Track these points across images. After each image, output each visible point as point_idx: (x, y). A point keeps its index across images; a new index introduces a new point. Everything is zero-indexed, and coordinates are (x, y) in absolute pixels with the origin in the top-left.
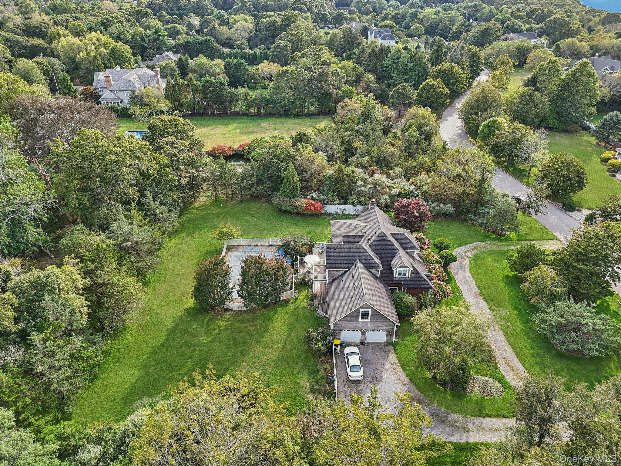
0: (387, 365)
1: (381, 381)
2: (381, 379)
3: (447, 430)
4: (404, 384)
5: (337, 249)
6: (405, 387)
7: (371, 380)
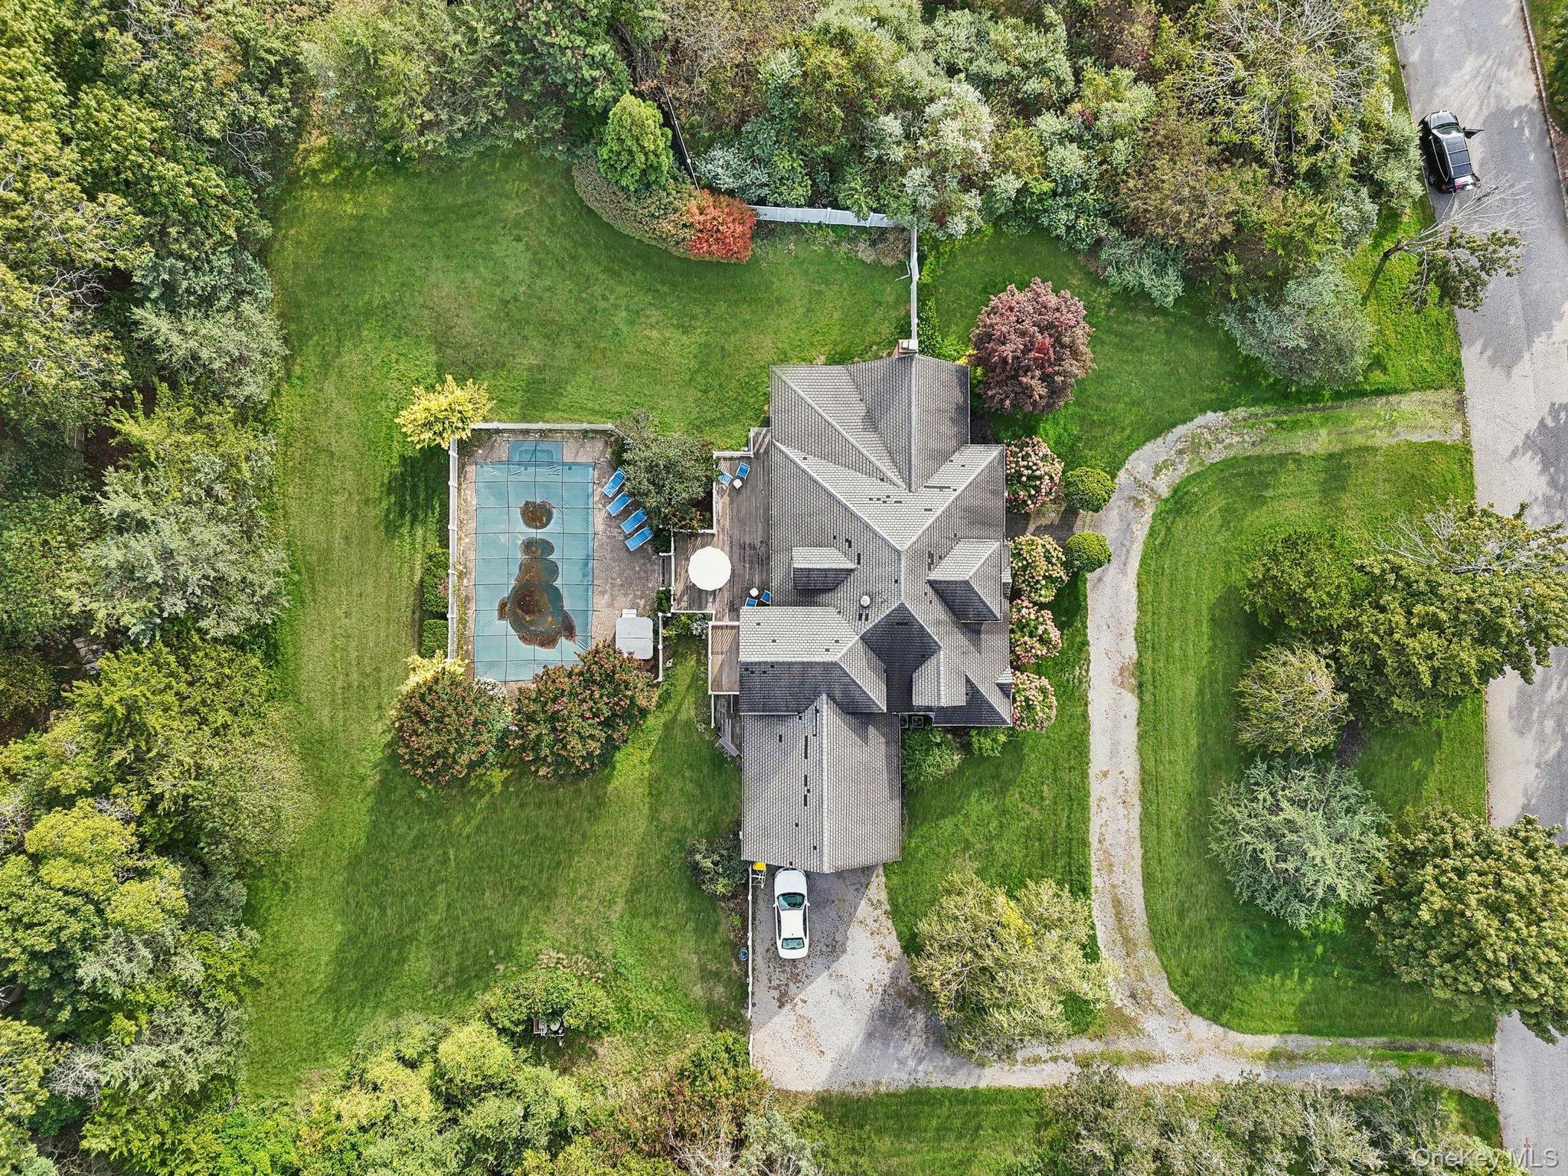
0: (863, 909)
1: (844, 951)
2: (844, 944)
3: (948, 1061)
4: (889, 959)
5: (770, 671)
6: (890, 965)
7: (824, 948)
